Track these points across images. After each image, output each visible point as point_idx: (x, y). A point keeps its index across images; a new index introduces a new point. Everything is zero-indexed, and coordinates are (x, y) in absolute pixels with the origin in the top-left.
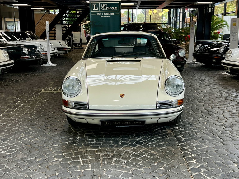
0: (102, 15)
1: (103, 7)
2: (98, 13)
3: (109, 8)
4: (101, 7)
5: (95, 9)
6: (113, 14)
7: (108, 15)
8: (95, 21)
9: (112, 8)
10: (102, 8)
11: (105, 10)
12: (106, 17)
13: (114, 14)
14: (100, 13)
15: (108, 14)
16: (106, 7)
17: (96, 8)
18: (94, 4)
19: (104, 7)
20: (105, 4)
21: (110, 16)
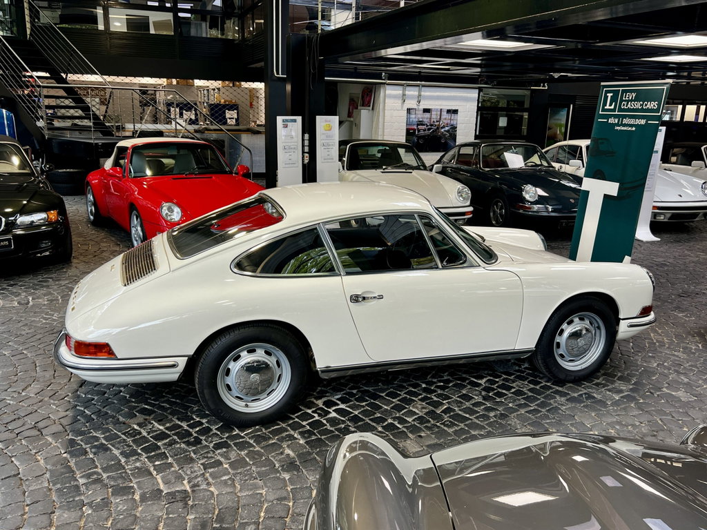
0: (618, 125)
1: (625, 101)
2: (611, 116)
3: (638, 105)
4: (622, 101)
5: (607, 107)
6: (643, 122)
7: (631, 126)
8: (602, 139)
9: (646, 105)
10: (624, 105)
11: (629, 110)
12: (625, 128)
13: (647, 122)
14: (615, 116)
15: (632, 121)
16: (631, 101)
17: (610, 105)
18: (610, 91)
19: (628, 101)
20: (631, 91)
21: (634, 129)
